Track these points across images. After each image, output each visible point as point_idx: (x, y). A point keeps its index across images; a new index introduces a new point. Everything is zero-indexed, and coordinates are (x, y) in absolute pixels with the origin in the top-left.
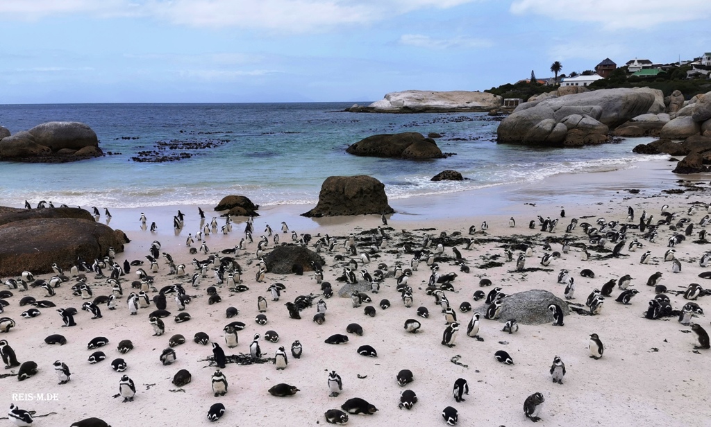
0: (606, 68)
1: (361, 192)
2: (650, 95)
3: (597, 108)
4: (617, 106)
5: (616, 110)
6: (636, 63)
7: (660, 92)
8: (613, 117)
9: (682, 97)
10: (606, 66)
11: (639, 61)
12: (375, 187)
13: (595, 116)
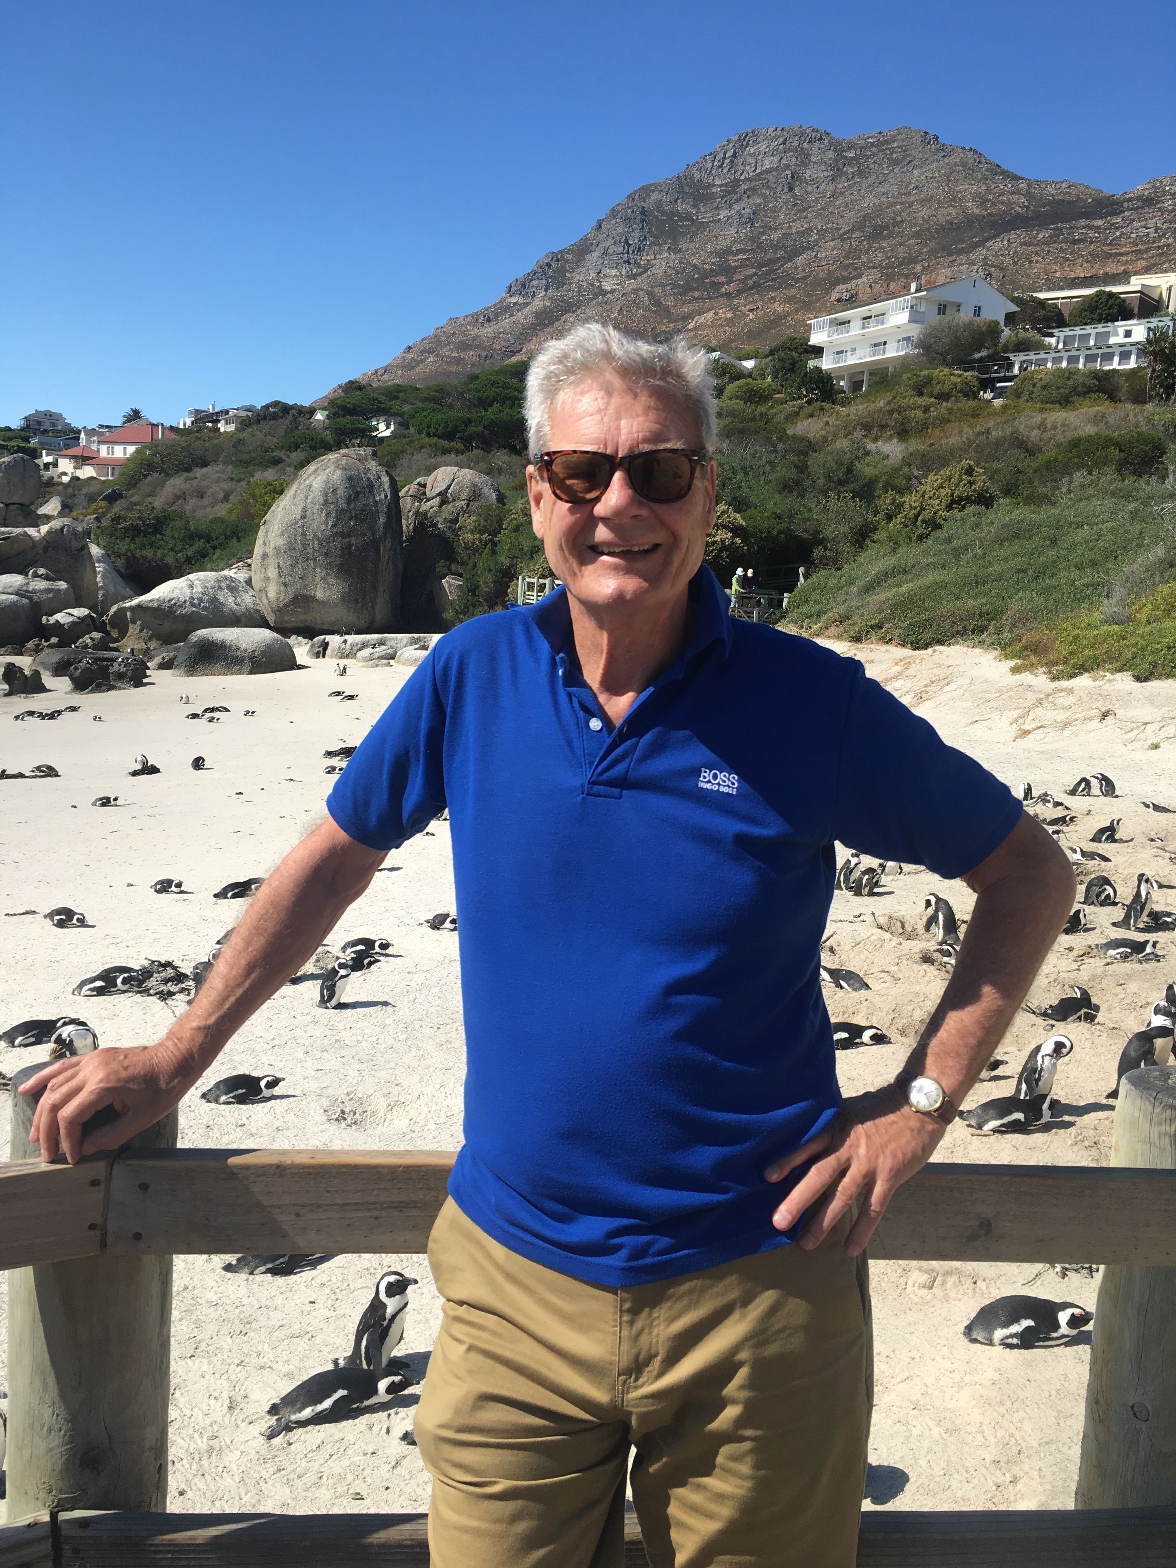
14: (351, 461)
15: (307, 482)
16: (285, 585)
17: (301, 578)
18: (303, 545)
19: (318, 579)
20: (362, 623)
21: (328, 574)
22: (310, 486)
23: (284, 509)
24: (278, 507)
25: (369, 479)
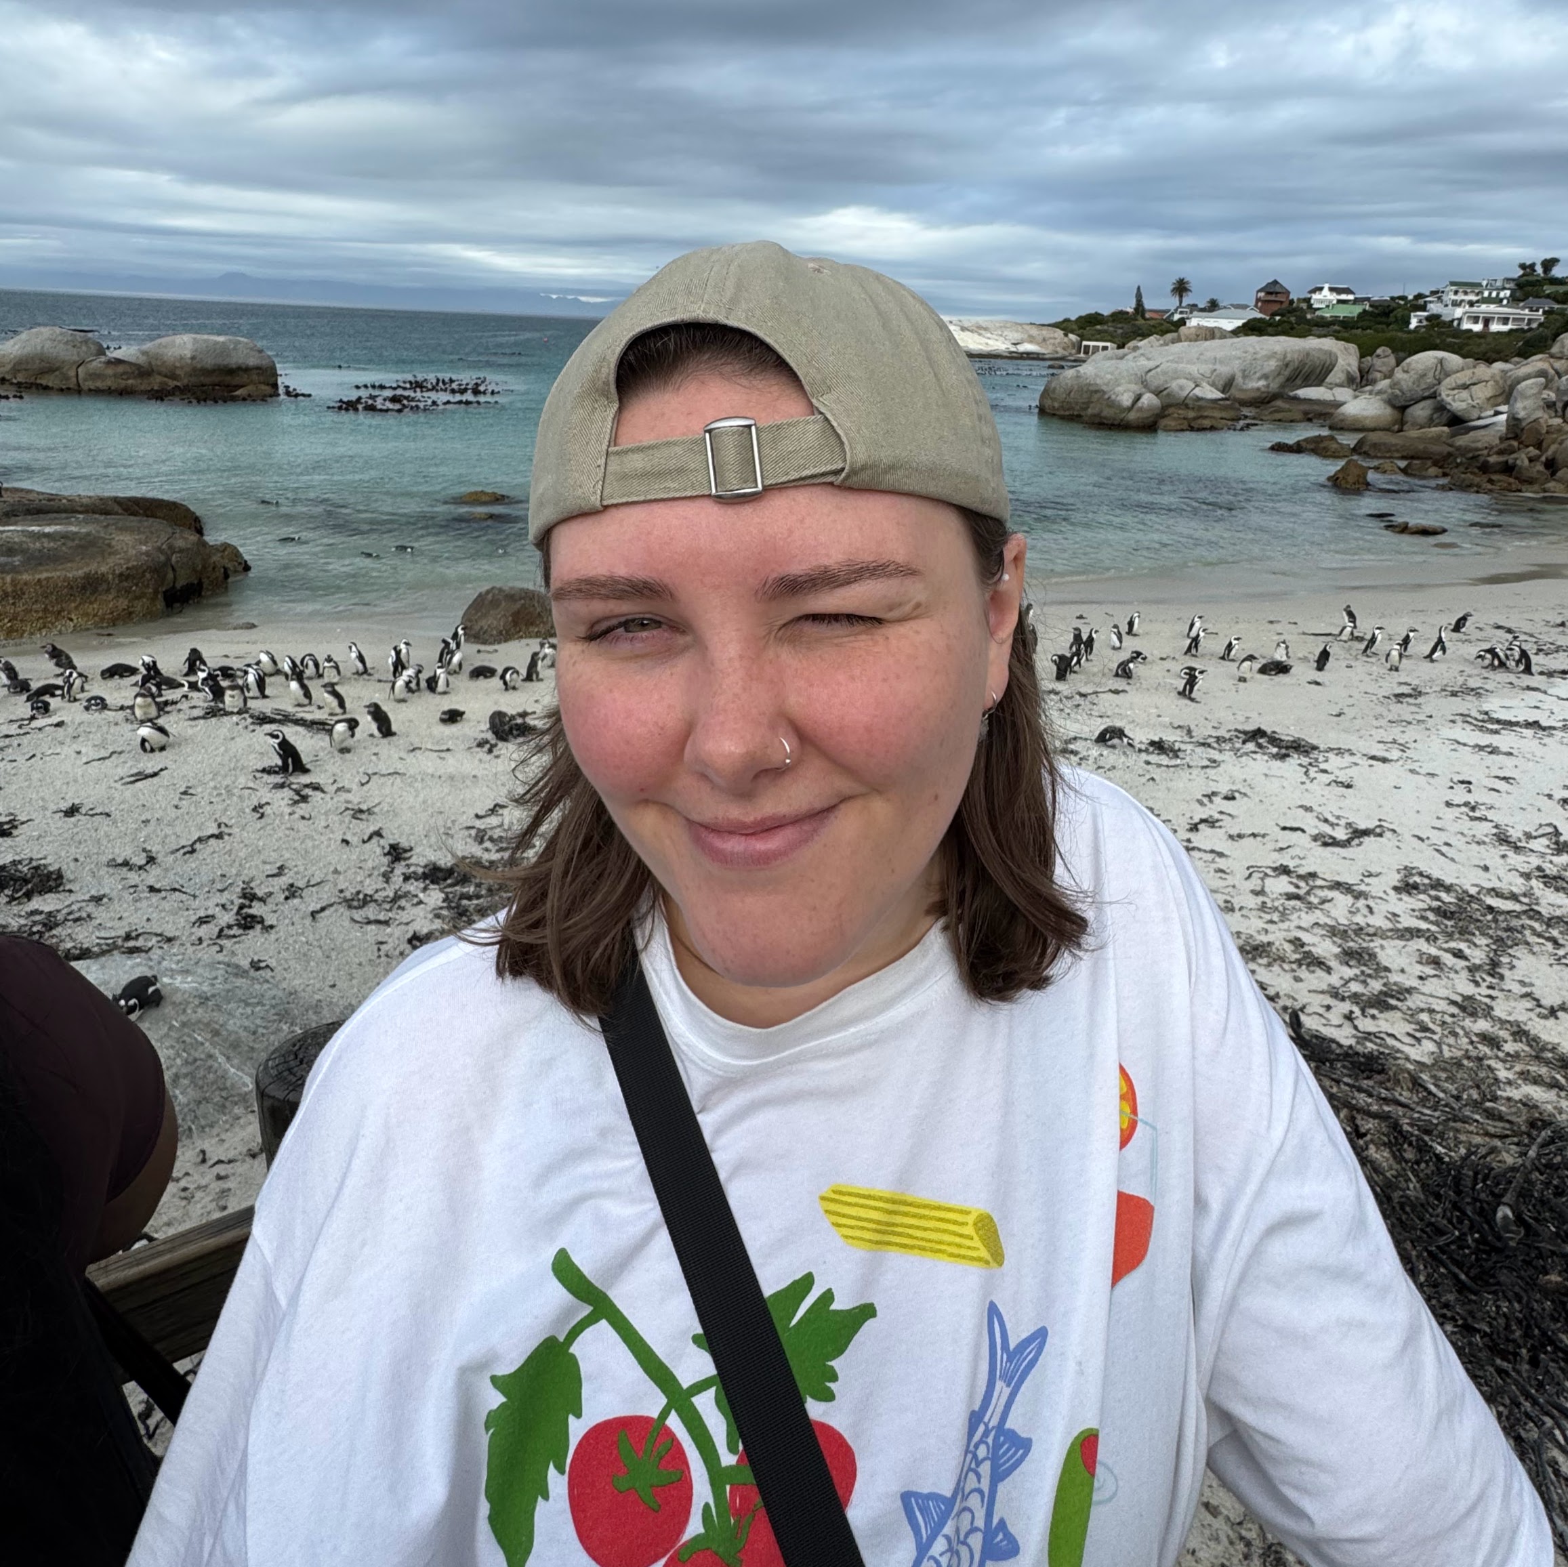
0: (1272, 298)
2: (1332, 354)
3: (1229, 370)
4: (1267, 370)
5: (1265, 377)
6: (1326, 292)
7: (1353, 348)
9: (1392, 360)
10: (1270, 294)
11: (1332, 289)
13: (1221, 383)
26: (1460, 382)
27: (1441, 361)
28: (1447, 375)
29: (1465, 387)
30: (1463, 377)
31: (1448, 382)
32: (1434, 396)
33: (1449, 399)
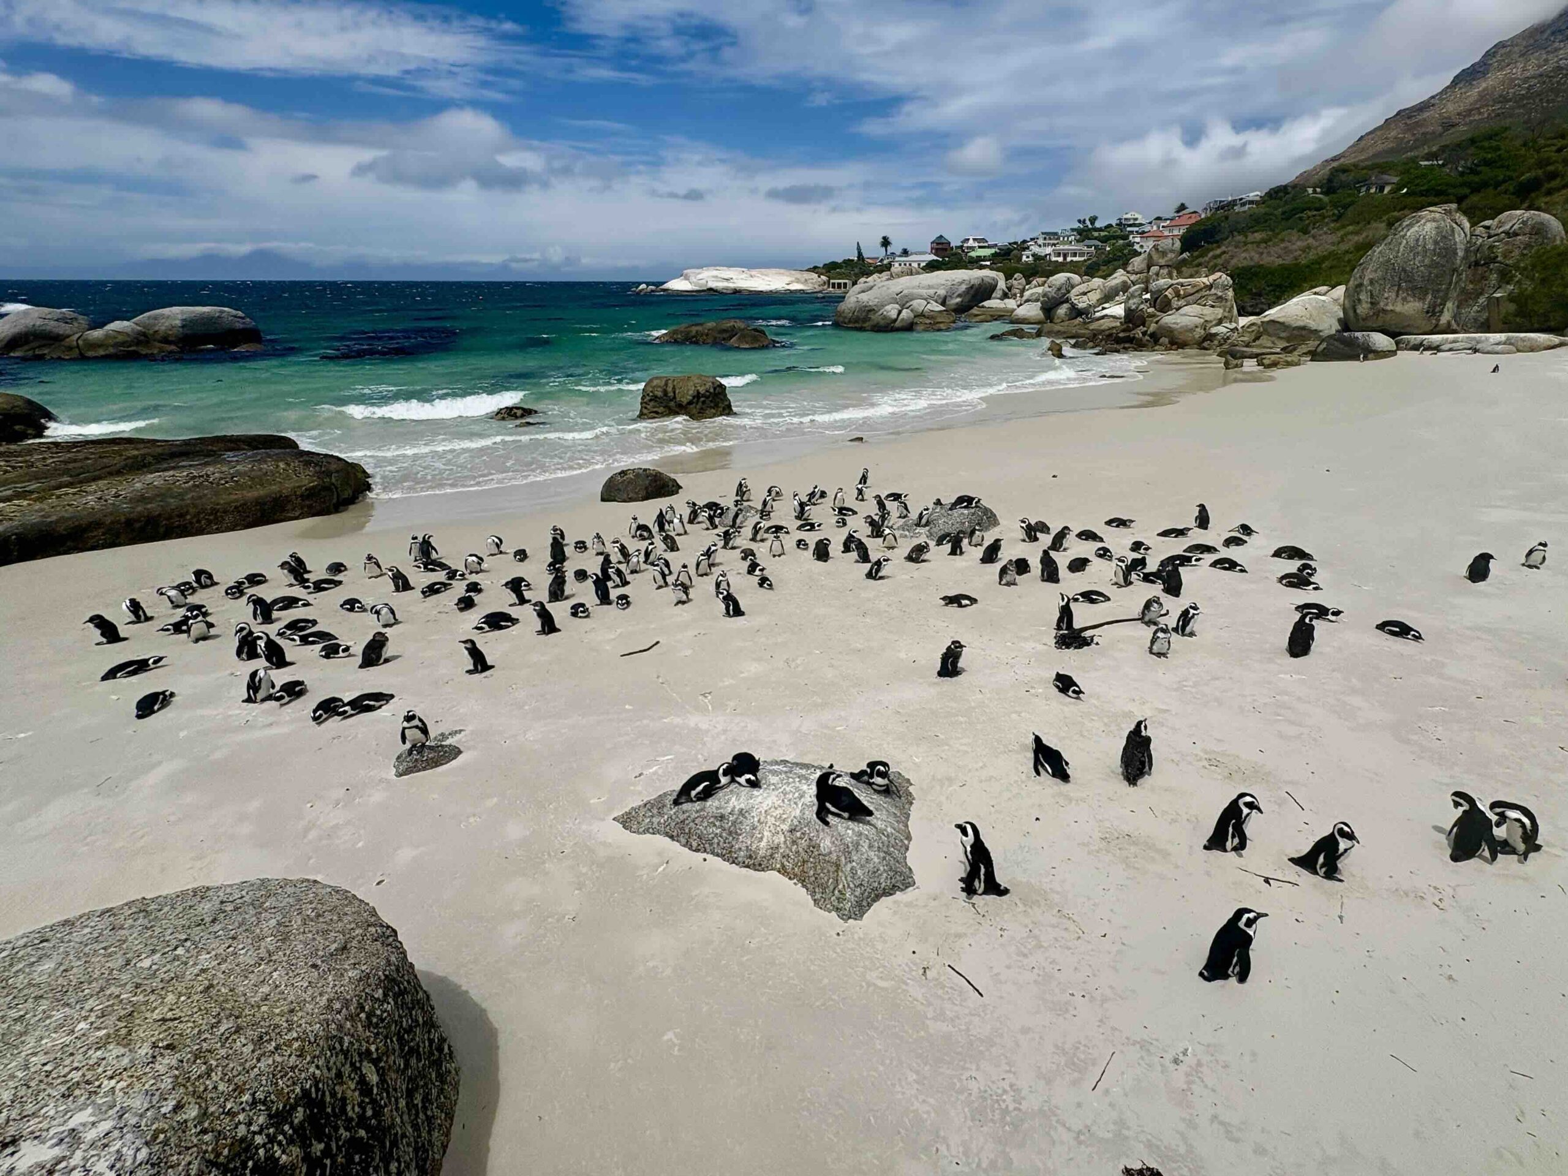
0: (940, 246)
1: (698, 395)
2: (993, 279)
3: (942, 292)
4: (960, 292)
5: (959, 296)
6: (971, 241)
7: (1001, 275)
8: (957, 304)
9: (1023, 281)
10: (938, 244)
11: (974, 240)
12: (715, 389)
13: (940, 301)
14: (1437, 215)
15: (1402, 233)
16: (1372, 303)
17: (1386, 298)
18: (1392, 276)
19: (1400, 298)
20: (1429, 328)
21: (1408, 294)
22: (1403, 237)
23: (1380, 252)
24: (1375, 251)
25: (1451, 226)
26: (1081, 291)
27: (1068, 279)
28: (1073, 287)
29: (1085, 294)
30: (1083, 288)
31: (1074, 292)
32: (1067, 301)
33: (1075, 302)
